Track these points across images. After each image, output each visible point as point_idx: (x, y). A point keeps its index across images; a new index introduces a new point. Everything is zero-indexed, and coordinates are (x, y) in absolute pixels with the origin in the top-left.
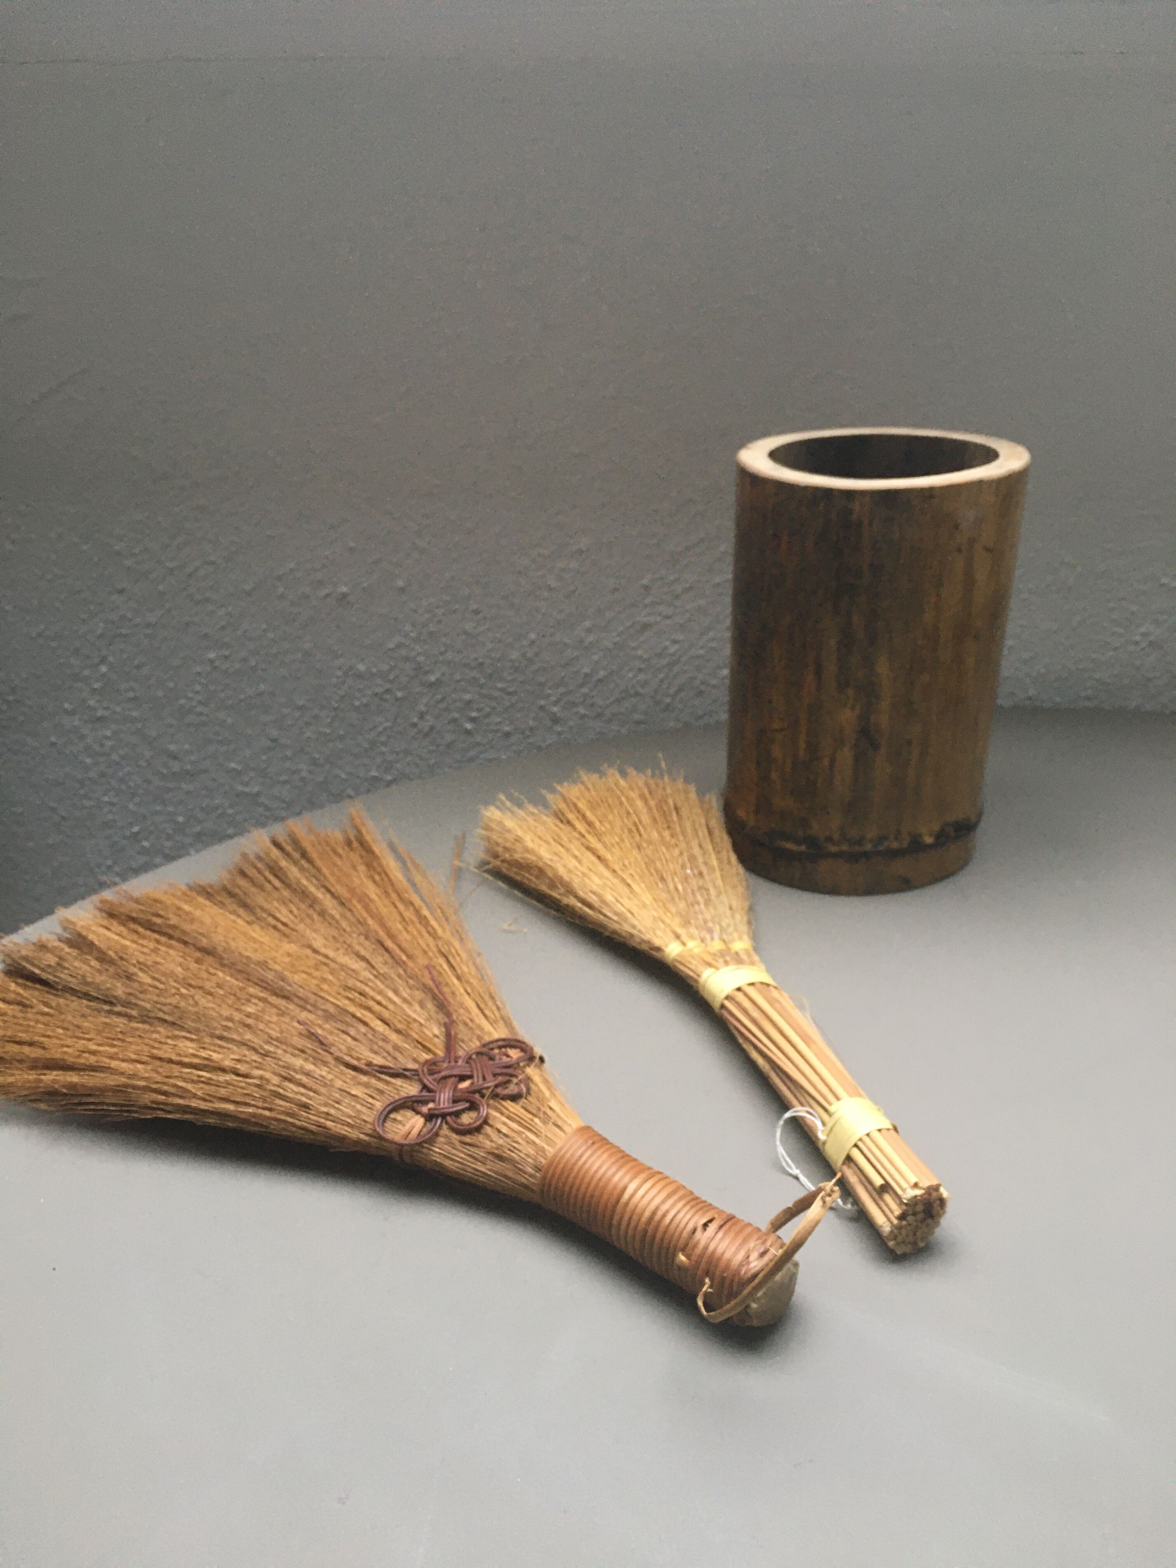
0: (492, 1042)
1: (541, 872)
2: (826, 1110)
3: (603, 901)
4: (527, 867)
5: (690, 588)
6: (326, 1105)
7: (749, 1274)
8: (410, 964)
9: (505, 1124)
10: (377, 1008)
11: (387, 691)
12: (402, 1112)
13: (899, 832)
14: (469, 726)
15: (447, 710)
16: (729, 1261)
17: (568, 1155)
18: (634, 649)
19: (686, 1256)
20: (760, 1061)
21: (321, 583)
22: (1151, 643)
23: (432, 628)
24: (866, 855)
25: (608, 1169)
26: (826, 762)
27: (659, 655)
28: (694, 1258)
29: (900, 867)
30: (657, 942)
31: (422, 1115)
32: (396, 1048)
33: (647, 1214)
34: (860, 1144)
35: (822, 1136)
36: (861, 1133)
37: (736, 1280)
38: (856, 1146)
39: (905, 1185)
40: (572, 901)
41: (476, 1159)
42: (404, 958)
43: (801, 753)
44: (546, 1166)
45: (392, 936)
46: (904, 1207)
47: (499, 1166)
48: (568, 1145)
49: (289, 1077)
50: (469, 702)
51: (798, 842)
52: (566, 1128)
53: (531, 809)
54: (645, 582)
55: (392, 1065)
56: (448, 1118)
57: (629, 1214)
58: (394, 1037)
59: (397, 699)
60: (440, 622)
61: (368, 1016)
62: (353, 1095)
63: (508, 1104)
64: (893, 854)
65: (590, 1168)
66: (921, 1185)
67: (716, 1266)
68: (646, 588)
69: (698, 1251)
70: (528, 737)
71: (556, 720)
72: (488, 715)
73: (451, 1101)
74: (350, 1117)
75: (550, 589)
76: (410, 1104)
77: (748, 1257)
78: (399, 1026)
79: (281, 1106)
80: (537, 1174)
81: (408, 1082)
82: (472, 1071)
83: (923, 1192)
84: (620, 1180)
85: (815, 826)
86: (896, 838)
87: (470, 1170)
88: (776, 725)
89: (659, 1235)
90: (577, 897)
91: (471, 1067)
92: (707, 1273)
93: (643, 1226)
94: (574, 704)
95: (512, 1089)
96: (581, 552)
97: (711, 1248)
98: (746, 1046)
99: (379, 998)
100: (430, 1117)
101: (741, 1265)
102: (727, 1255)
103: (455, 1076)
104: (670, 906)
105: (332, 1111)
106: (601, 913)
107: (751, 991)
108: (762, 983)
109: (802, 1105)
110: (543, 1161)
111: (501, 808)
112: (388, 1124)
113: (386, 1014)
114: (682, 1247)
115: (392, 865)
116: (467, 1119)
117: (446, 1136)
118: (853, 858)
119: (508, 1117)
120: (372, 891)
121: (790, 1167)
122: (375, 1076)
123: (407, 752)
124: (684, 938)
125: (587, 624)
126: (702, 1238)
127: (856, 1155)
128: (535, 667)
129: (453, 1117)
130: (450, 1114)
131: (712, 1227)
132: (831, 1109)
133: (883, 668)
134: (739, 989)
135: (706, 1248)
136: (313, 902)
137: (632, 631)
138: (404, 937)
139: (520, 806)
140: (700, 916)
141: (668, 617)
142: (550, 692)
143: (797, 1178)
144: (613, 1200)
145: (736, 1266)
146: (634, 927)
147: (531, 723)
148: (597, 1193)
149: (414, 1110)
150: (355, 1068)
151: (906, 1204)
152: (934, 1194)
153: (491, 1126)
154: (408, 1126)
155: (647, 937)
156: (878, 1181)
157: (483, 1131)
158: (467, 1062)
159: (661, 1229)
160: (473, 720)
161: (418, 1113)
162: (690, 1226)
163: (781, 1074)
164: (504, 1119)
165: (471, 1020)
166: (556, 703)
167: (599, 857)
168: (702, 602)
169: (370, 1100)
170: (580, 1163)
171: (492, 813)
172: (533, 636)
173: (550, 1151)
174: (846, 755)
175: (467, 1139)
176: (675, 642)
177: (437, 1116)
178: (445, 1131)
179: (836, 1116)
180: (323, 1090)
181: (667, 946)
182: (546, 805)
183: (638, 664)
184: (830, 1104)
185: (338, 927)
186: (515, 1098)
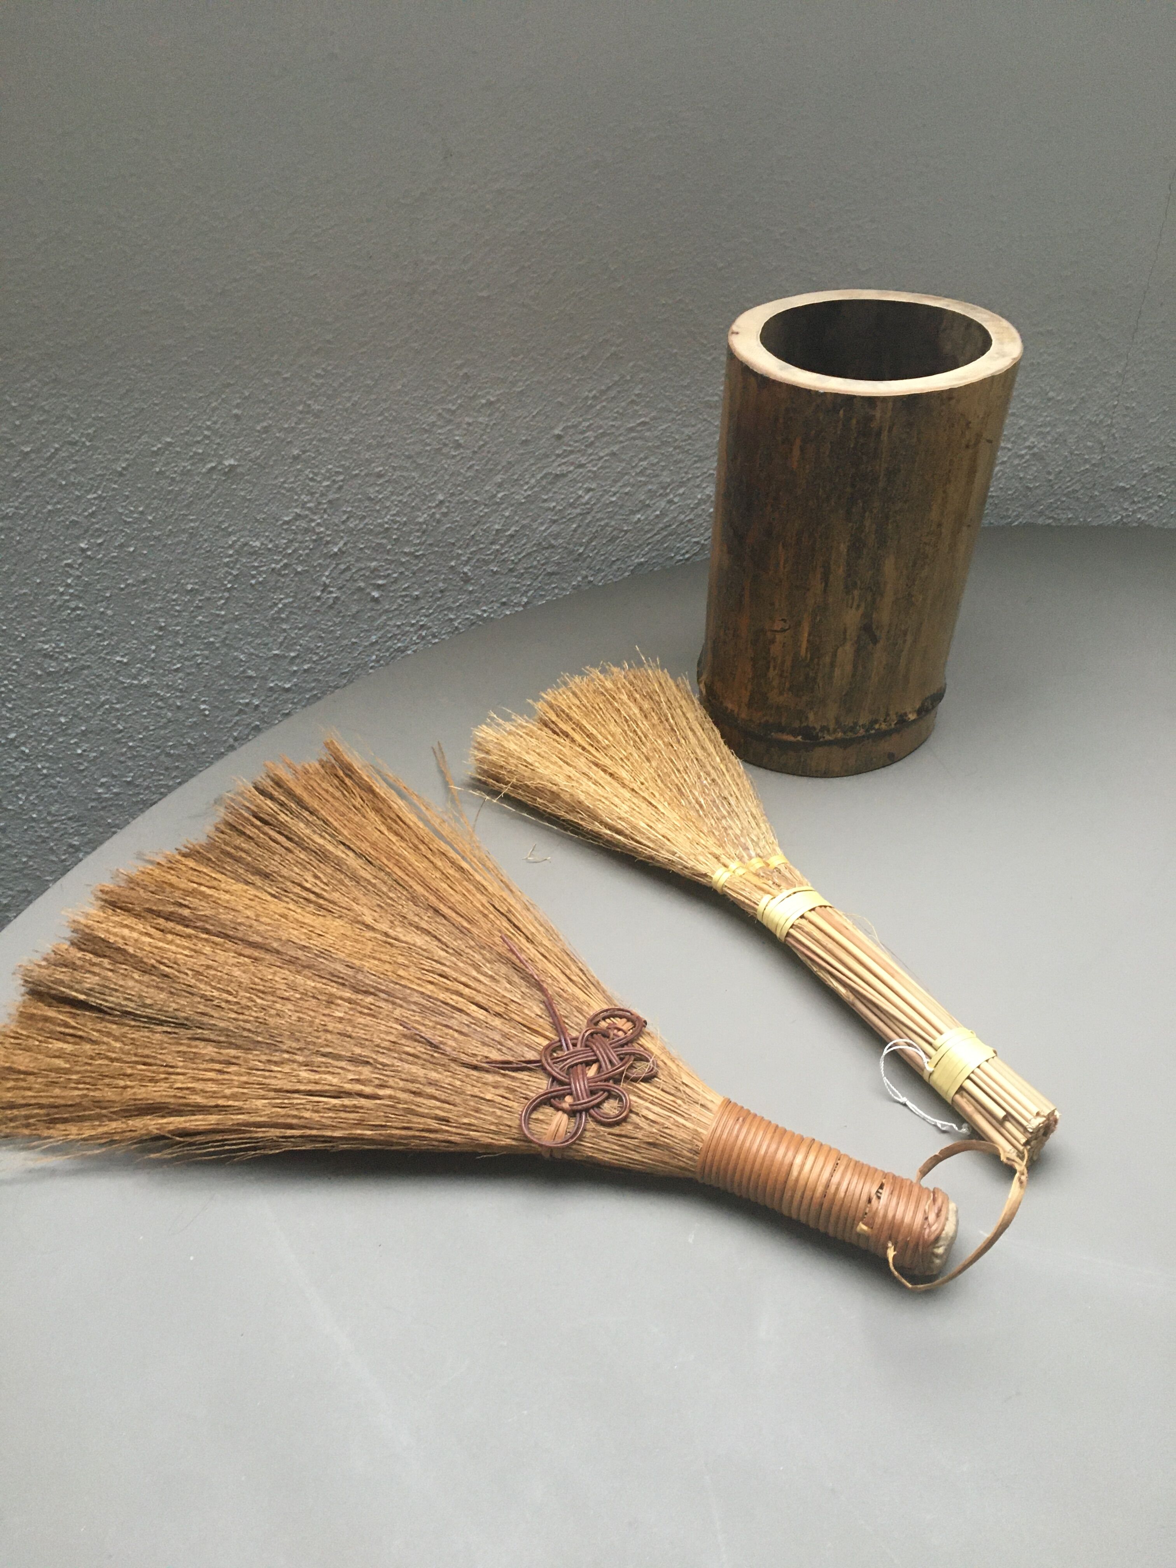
0: (597, 1015)
1: (555, 796)
2: (930, 1044)
3: (634, 827)
4: (538, 791)
5: (603, 435)
6: (466, 1115)
7: (933, 1237)
8: (475, 930)
9: (648, 1109)
10: (467, 991)
11: (286, 566)
12: (541, 1110)
13: (888, 715)
14: (376, 594)
15: (352, 579)
16: (911, 1226)
17: (724, 1136)
18: (545, 501)
19: (865, 1224)
20: (842, 990)
21: (202, 458)
22: (1034, 455)
23: (331, 496)
24: (861, 739)
25: (769, 1146)
26: (827, 659)
27: (571, 505)
28: (876, 1226)
29: (886, 746)
30: (702, 869)
31: (564, 1111)
32: (505, 1036)
33: (820, 1189)
34: (972, 1076)
35: (929, 1068)
36: (973, 1067)
37: (921, 1242)
38: (969, 1078)
39: (1029, 1116)
40: (597, 827)
41: (627, 1148)
42: (465, 924)
43: (803, 652)
44: (704, 1149)
45: (441, 899)
46: (1030, 1136)
47: (655, 1153)
48: (721, 1124)
49: (418, 1090)
50: (376, 569)
51: (794, 732)
52: (710, 1105)
53: (520, 720)
54: (557, 432)
55: (511, 1059)
56: (592, 1111)
57: (802, 1190)
58: (497, 1022)
59: (297, 573)
60: (340, 488)
61: (461, 1003)
62: (489, 1100)
63: (643, 1086)
64: (883, 735)
65: (750, 1148)
66: (1042, 1114)
67: (899, 1231)
68: (559, 437)
69: (878, 1220)
70: (439, 599)
71: (467, 580)
72: (396, 581)
73: (589, 1093)
74: (492, 1123)
75: (458, 446)
76: (547, 1101)
77: (926, 1218)
78: (497, 1009)
79: (419, 1123)
80: (696, 1158)
81: (532, 1074)
82: (595, 1055)
83: (1044, 1119)
84: (784, 1156)
85: (811, 716)
86: (885, 721)
87: (625, 1159)
88: (778, 626)
89: (836, 1208)
90: (601, 822)
91: (592, 1049)
92: (890, 1238)
93: (819, 1200)
94: (487, 563)
95: (642, 1069)
96: (490, 404)
97: (890, 1215)
98: (822, 974)
99: (463, 979)
100: (572, 1113)
101: (922, 1228)
102: (907, 1220)
103: (581, 1063)
104: (700, 824)
105: (473, 1121)
106: (633, 839)
107: (812, 916)
108: (821, 906)
109: (901, 1038)
110: (701, 1145)
111: (492, 724)
112: (533, 1125)
113: (479, 998)
114: (861, 1215)
115: (399, 804)
116: (610, 1108)
117: (594, 1130)
118: (844, 744)
119: (652, 1103)
120: (399, 846)
121: (897, 1096)
122: (499, 1073)
123: (308, 627)
124: (724, 859)
125: (498, 479)
126: (879, 1206)
127: (969, 1085)
128: (443, 528)
129: (596, 1109)
130: (593, 1107)
131: (885, 1193)
132: (936, 1043)
133: (889, 566)
134: (802, 917)
135: (885, 1216)
136: (339, 865)
137: (544, 483)
138: (456, 898)
139: (507, 718)
140: (730, 832)
141: (581, 466)
142: (460, 552)
143: (905, 1105)
144: (781, 1179)
145: (919, 1230)
146: (674, 854)
147: (441, 585)
148: (764, 1172)
149: (552, 1106)
150: (475, 1068)
151: (1031, 1133)
152: (1051, 1118)
153: (637, 1114)
154: (553, 1127)
155: (690, 864)
156: (1001, 1114)
157: (629, 1120)
158: (586, 1046)
159: (838, 1203)
160: (379, 587)
161: (558, 1109)
162: (864, 1197)
163: (865, 1001)
164: (647, 1104)
165: (563, 990)
166: (466, 563)
167: (611, 775)
168: (615, 448)
169: (505, 1102)
170: (739, 1142)
171: (486, 733)
172: (441, 497)
173: (705, 1133)
174: (847, 652)
175: (616, 1130)
176: (589, 490)
177: (580, 1112)
178: (592, 1125)
179: (942, 1051)
180: (458, 1100)
181: (713, 872)
182: (529, 712)
183: (550, 516)
184: (934, 1038)
185: (379, 893)
186: (647, 1080)
